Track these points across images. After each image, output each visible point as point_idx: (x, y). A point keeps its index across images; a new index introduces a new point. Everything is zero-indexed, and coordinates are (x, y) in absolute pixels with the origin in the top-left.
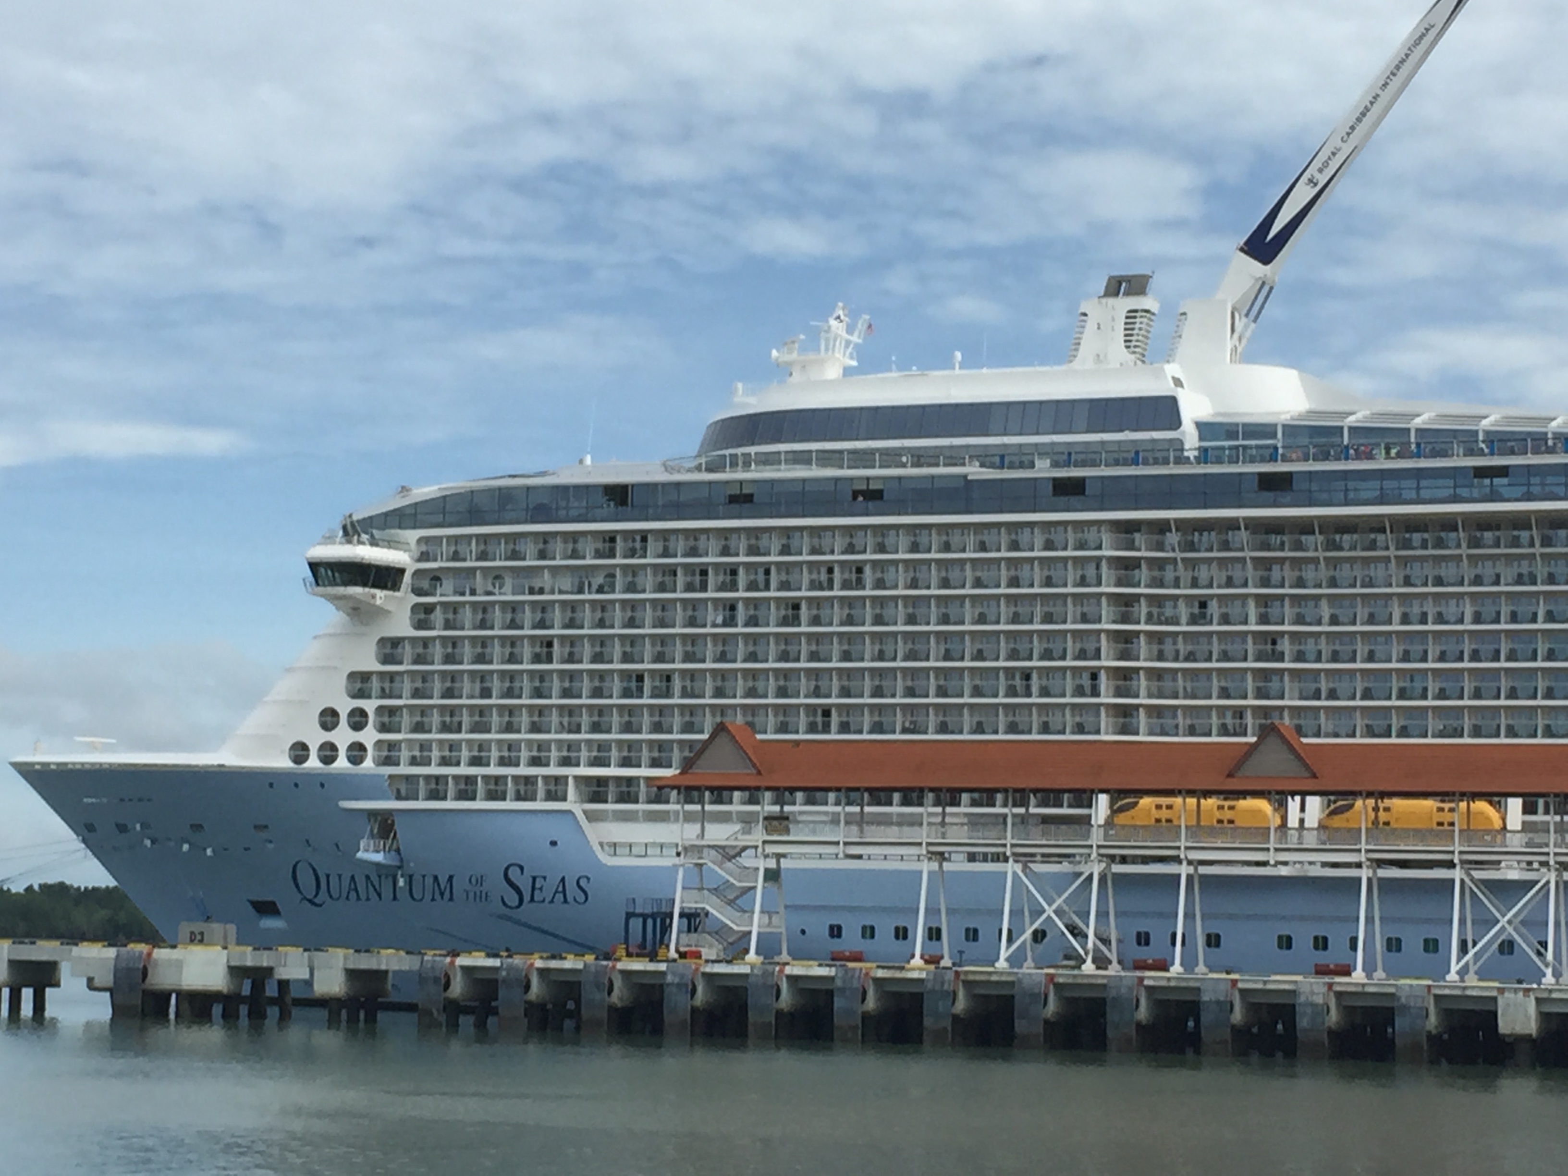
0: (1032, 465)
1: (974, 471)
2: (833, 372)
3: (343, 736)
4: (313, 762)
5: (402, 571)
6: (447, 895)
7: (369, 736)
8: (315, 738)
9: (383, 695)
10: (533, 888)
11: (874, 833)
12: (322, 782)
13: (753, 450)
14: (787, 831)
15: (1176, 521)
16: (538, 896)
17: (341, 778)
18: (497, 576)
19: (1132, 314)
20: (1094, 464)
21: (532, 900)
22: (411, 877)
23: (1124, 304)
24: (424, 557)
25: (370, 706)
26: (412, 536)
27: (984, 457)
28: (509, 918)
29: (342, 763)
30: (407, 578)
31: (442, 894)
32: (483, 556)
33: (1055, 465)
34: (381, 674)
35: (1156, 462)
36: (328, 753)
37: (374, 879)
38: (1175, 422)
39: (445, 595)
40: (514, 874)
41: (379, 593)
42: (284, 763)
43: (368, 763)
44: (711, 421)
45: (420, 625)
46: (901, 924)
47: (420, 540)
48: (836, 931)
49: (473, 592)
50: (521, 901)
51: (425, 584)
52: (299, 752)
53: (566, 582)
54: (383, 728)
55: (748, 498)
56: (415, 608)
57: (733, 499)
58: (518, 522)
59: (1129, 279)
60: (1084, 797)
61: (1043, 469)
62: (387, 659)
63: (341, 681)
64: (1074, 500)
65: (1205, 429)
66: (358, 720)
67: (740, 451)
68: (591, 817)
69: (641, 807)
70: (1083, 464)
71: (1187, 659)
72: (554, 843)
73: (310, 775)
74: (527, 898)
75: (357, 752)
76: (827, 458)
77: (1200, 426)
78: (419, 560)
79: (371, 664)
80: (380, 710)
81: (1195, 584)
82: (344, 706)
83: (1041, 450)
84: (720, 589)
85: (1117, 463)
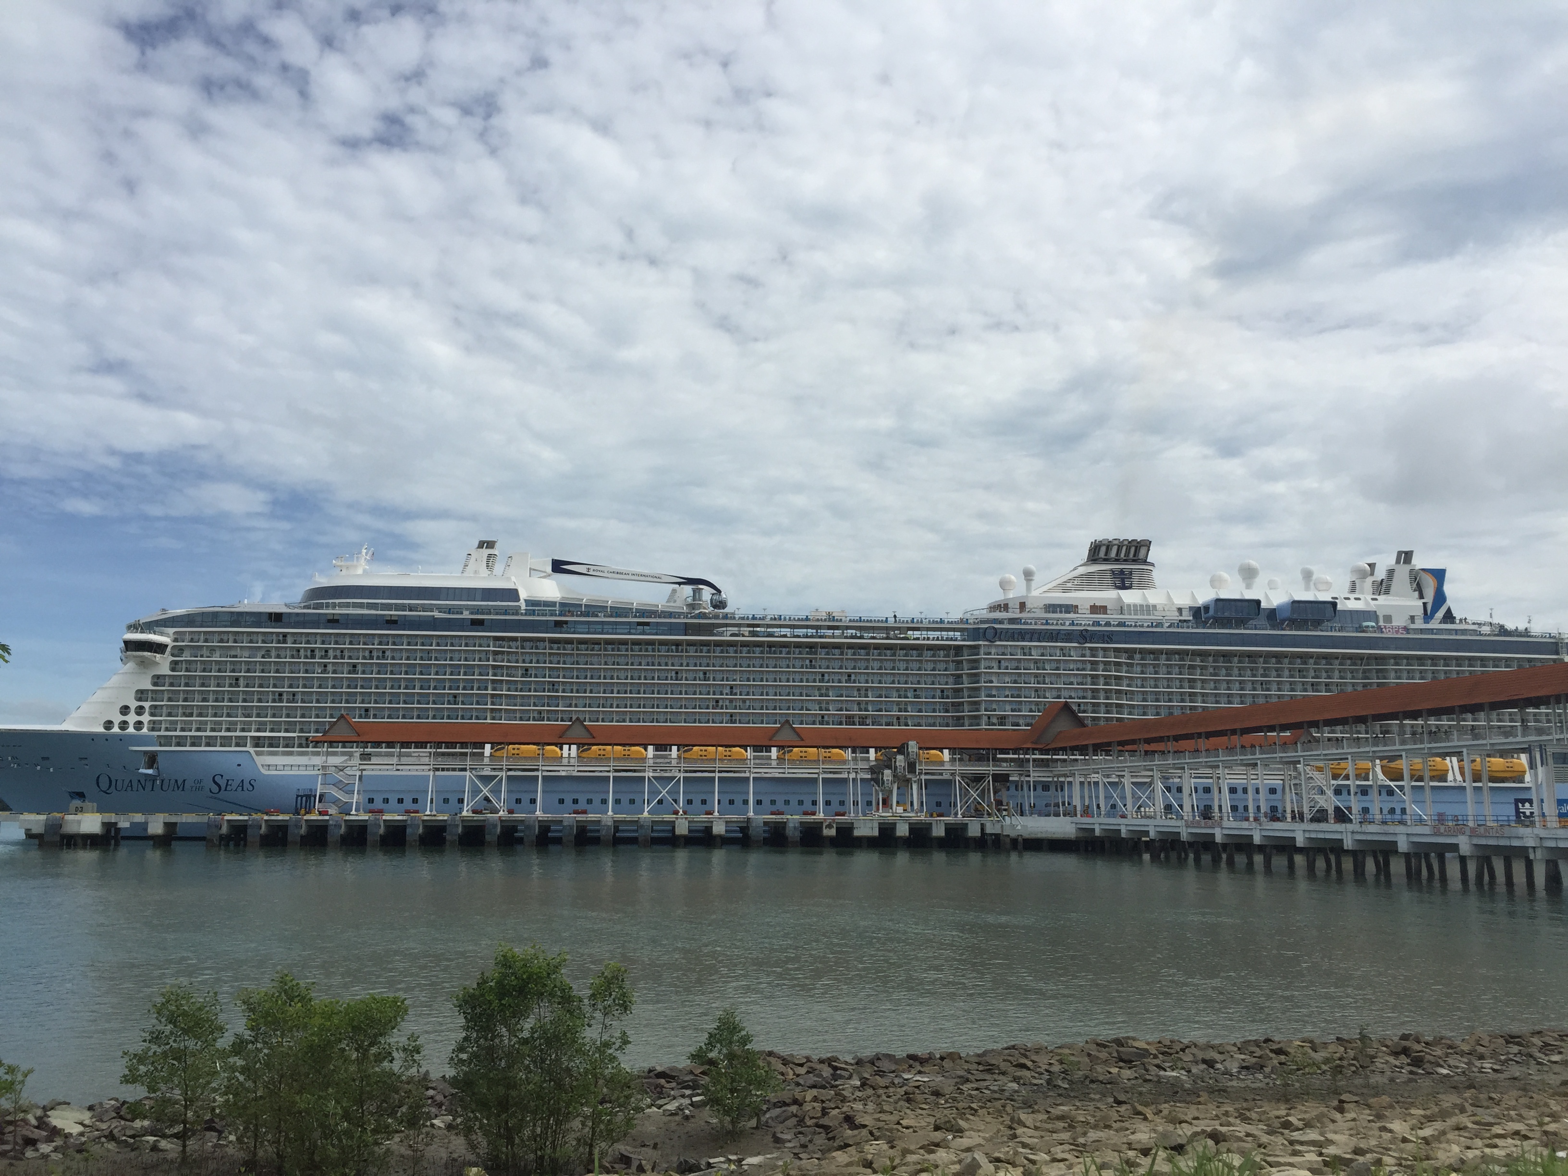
0: (462, 613)
1: (437, 614)
2: (360, 571)
3: (132, 718)
4: (116, 729)
5: (166, 646)
6: (181, 788)
7: (146, 718)
8: (117, 718)
9: (153, 700)
10: (227, 785)
11: (404, 760)
12: (120, 738)
13: (337, 601)
14: (370, 759)
15: (521, 637)
16: (229, 788)
17: (131, 736)
18: (212, 650)
19: (490, 556)
20: (490, 613)
21: (226, 790)
22: (163, 781)
23: (486, 552)
24: (176, 640)
25: (147, 705)
26: (171, 631)
27: (440, 609)
28: (215, 798)
29: (131, 730)
30: (169, 649)
31: (178, 788)
32: (206, 641)
33: (472, 613)
34: (152, 691)
35: (513, 614)
36: (124, 725)
37: (143, 783)
38: (517, 599)
39: (186, 657)
40: (217, 779)
41: (158, 655)
42: (101, 729)
43: (145, 730)
44: (308, 588)
45: (173, 670)
46: (400, 797)
47: (175, 633)
48: (371, 801)
49: (202, 656)
50: (220, 790)
51: (176, 652)
52: (109, 724)
53: (246, 654)
54: (152, 714)
55: (337, 621)
56: (172, 662)
57: (329, 621)
58: (226, 626)
59: (488, 542)
60: (482, 745)
61: (466, 615)
62: (155, 684)
63: (133, 695)
64: (480, 628)
65: (528, 602)
66: (140, 711)
67: (331, 601)
68: (258, 753)
69: (280, 749)
70: (483, 614)
71: (521, 691)
72: (239, 765)
73: (115, 735)
74: (223, 788)
75: (139, 725)
76: (370, 606)
77: (526, 601)
78: (174, 641)
79: (147, 685)
80: (151, 707)
81: (524, 662)
82: (133, 704)
83: (467, 608)
84: (321, 658)
85: (497, 614)
